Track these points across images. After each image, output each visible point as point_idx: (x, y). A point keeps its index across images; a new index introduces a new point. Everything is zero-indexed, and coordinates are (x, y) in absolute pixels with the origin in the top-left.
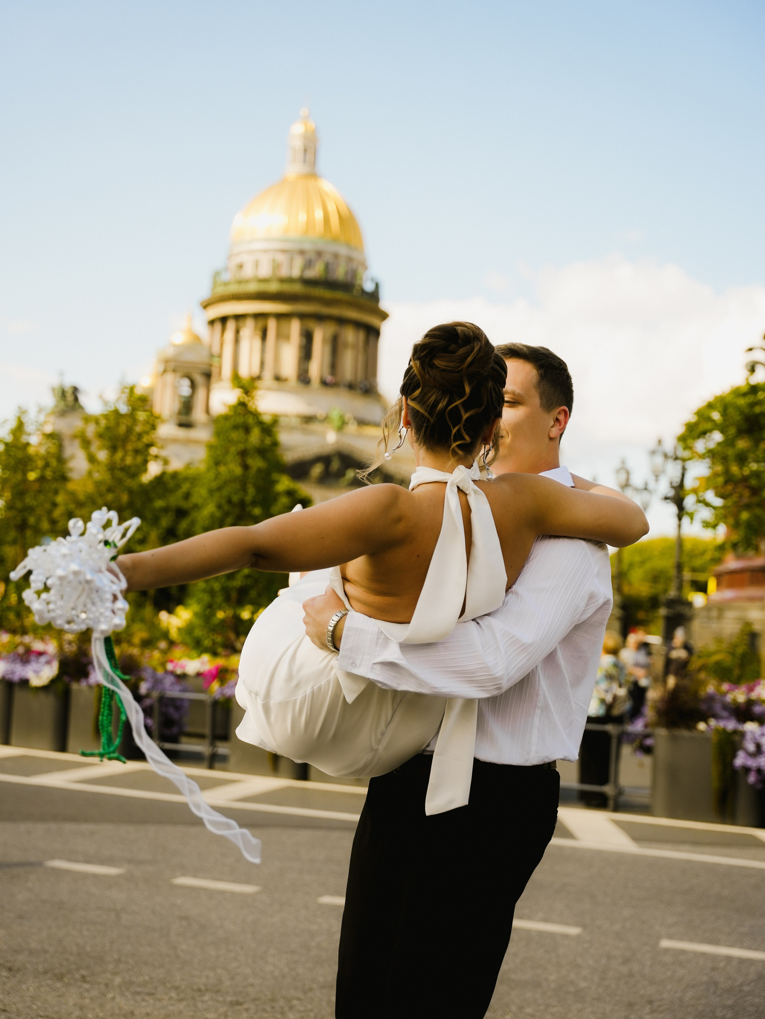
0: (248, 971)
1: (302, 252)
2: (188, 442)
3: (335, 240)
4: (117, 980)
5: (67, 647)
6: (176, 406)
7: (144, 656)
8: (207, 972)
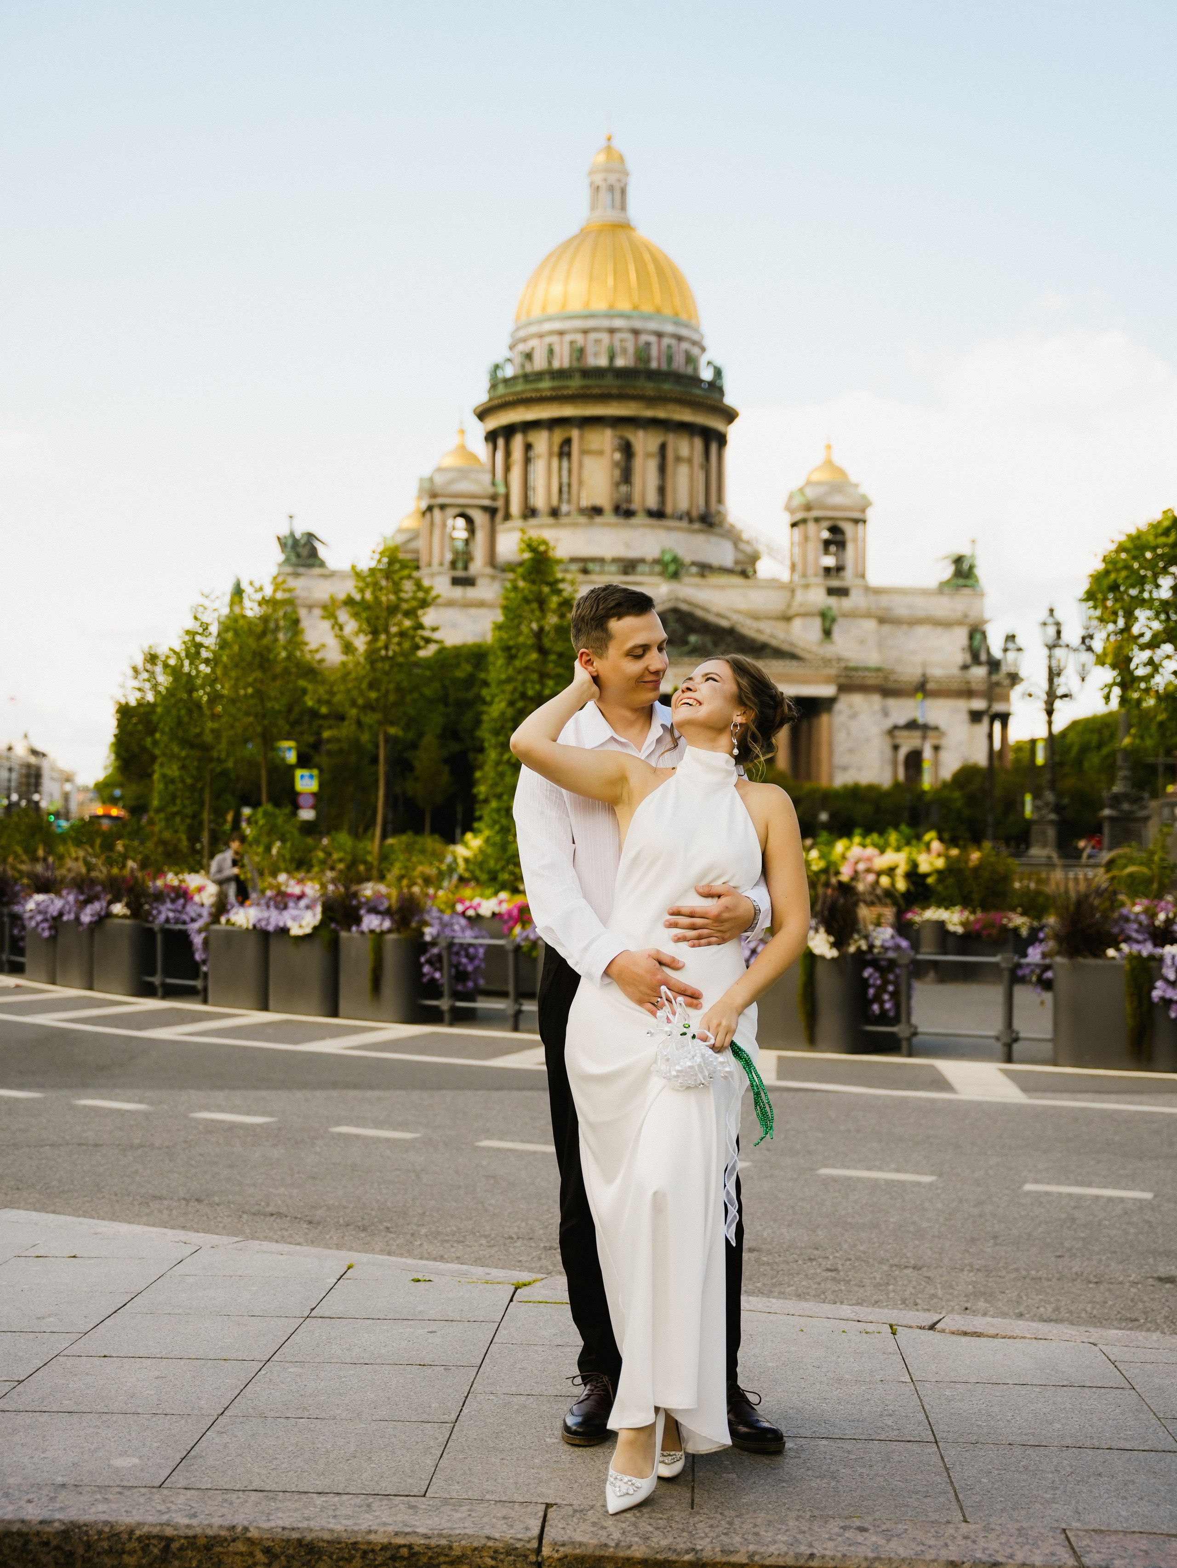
1: (611, 331)
2: (467, 605)
4: (424, 1231)
5: (331, 887)
6: (449, 557)
7: (427, 895)
8: (518, 1222)
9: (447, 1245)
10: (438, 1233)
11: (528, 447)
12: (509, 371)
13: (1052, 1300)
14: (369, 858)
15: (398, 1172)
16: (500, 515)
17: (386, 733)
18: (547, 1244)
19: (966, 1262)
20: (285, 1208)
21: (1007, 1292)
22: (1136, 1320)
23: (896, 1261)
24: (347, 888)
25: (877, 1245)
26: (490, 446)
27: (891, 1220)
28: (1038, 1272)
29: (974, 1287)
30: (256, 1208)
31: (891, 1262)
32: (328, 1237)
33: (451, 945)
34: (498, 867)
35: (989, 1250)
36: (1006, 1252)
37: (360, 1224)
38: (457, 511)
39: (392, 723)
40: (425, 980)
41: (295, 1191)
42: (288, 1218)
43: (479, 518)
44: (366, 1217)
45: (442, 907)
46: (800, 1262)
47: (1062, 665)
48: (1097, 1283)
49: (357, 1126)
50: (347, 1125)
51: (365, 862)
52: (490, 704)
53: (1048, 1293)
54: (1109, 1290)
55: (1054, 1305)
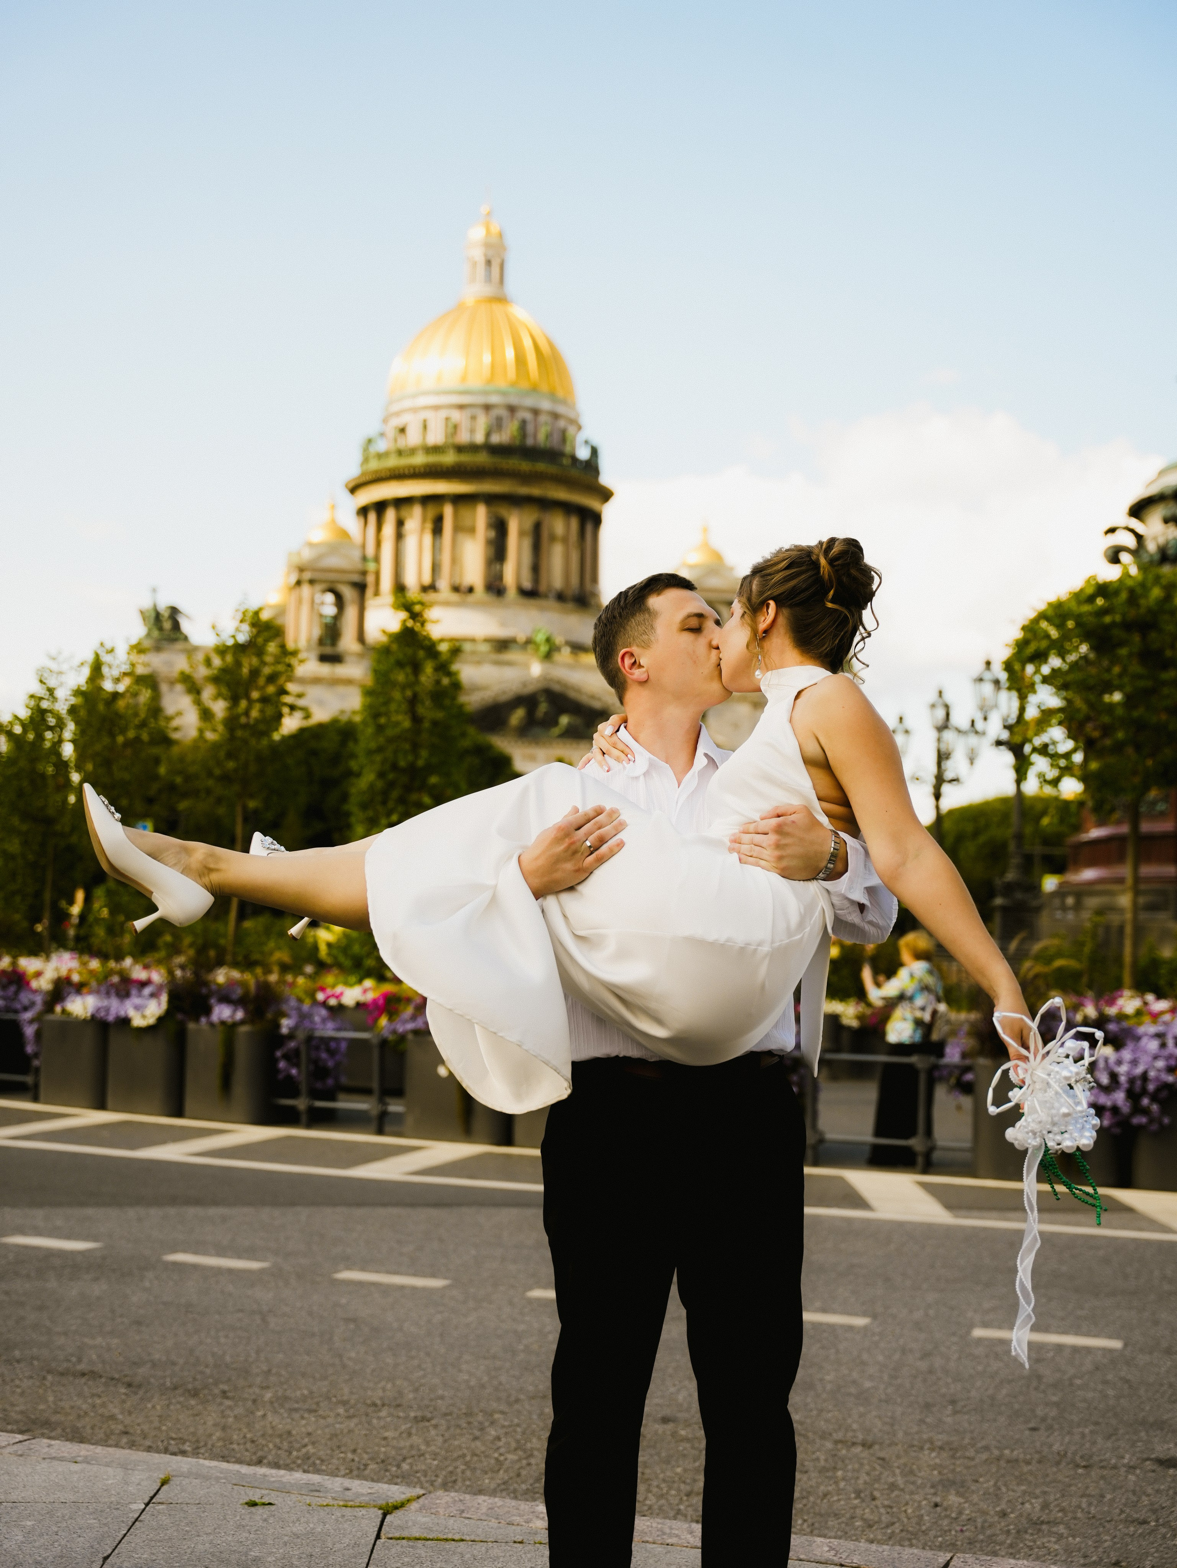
0: (436, 1381)
1: (487, 408)
2: (335, 682)
3: (534, 390)
4: (268, 1395)
5: (178, 973)
6: (317, 632)
7: (284, 982)
8: (383, 1383)
9: (296, 1416)
10: (286, 1398)
11: (400, 523)
12: (382, 446)
14: (222, 942)
15: (240, 1315)
16: (370, 592)
17: (245, 808)
18: (419, 1414)
19: (925, 1436)
20: (100, 1366)
21: (981, 1480)
23: (839, 1436)
24: (196, 974)
25: (815, 1413)
26: (362, 520)
27: (828, 1378)
28: (1012, 1451)
29: (940, 1473)
30: (65, 1365)
31: (835, 1436)
32: (149, 1406)
33: (310, 1039)
35: (949, 1420)
36: (970, 1423)
37: (190, 1386)
38: (327, 586)
39: (252, 796)
40: (281, 1076)
41: (116, 1341)
42: (103, 1380)
44: (199, 1377)
45: (302, 995)
47: (950, 747)
48: (1085, 1467)
49: (196, 1253)
50: (185, 1251)
51: (216, 946)
52: (358, 775)
53: (1030, 1483)
54: (1103, 1477)
55: (1040, 1500)
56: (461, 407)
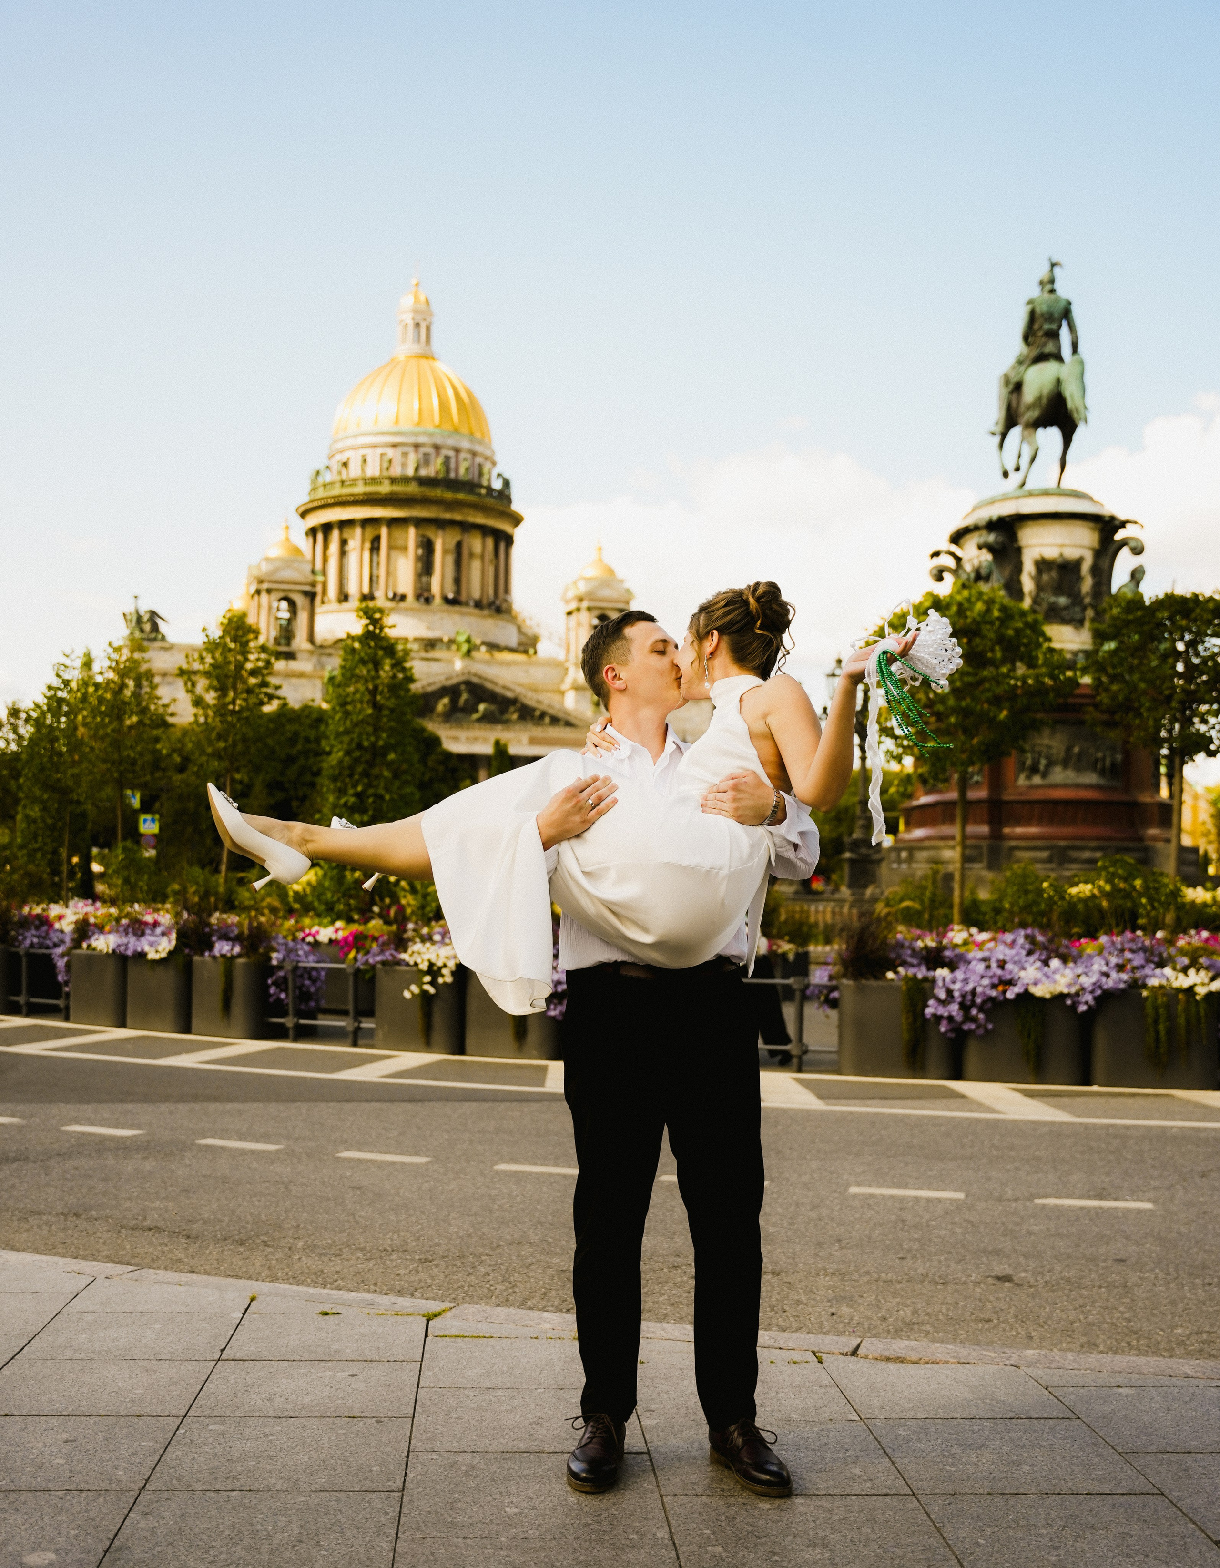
1: (416, 446)
3: (456, 431)
5: (184, 915)
6: (274, 634)
7: (273, 924)
11: (343, 543)
12: (328, 477)
13: (908, 1302)
16: (318, 599)
20: (162, 1223)
22: (989, 1320)
24: (200, 918)
26: (311, 540)
30: (134, 1222)
33: (296, 968)
34: (335, 899)
38: (281, 595)
39: (238, 770)
40: (271, 1000)
41: (171, 1204)
43: (299, 600)
44: (242, 1231)
45: (286, 935)
46: (665, 1270)
49: (220, 1137)
50: (211, 1137)
56: (394, 446)
